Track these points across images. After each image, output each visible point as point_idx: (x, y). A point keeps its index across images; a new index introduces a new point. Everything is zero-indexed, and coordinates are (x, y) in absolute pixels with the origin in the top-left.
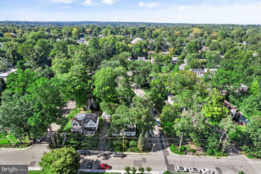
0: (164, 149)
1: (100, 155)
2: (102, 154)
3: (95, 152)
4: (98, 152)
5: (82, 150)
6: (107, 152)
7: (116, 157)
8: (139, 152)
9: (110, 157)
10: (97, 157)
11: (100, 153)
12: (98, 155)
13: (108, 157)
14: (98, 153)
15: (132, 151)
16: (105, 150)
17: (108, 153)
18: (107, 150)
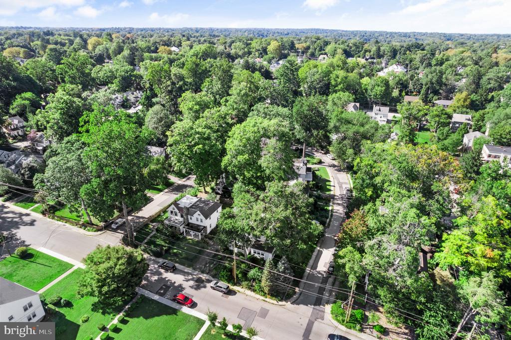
0: (319, 305)
1: (190, 277)
2: (194, 276)
3: (186, 271)
4: (190, 271)
5: (167, 259)
6: (204, 277)
7: (214, 289)
8: (263, 294)
9: (205, 287)
10: (184, 280)
11: (192, 275)
12: (186, 277)
13: (202, 285)
14: (188, 274)
15: (251, 288)
16: (203, 272)
17: (207, 278)
18: (207, 274)
